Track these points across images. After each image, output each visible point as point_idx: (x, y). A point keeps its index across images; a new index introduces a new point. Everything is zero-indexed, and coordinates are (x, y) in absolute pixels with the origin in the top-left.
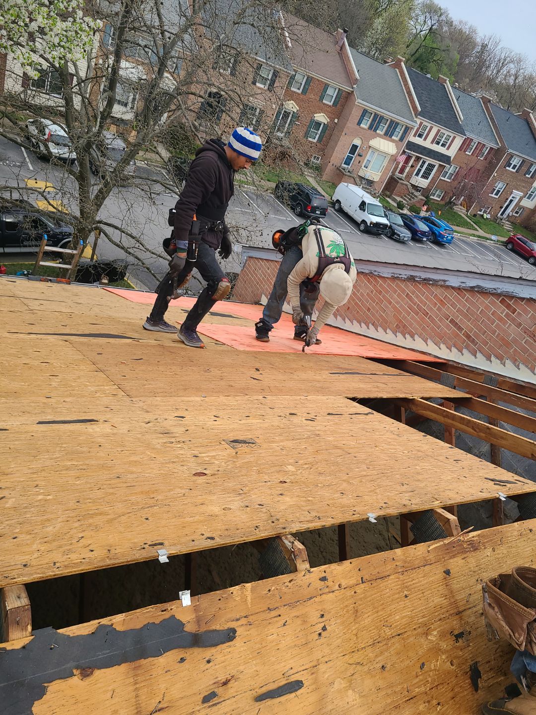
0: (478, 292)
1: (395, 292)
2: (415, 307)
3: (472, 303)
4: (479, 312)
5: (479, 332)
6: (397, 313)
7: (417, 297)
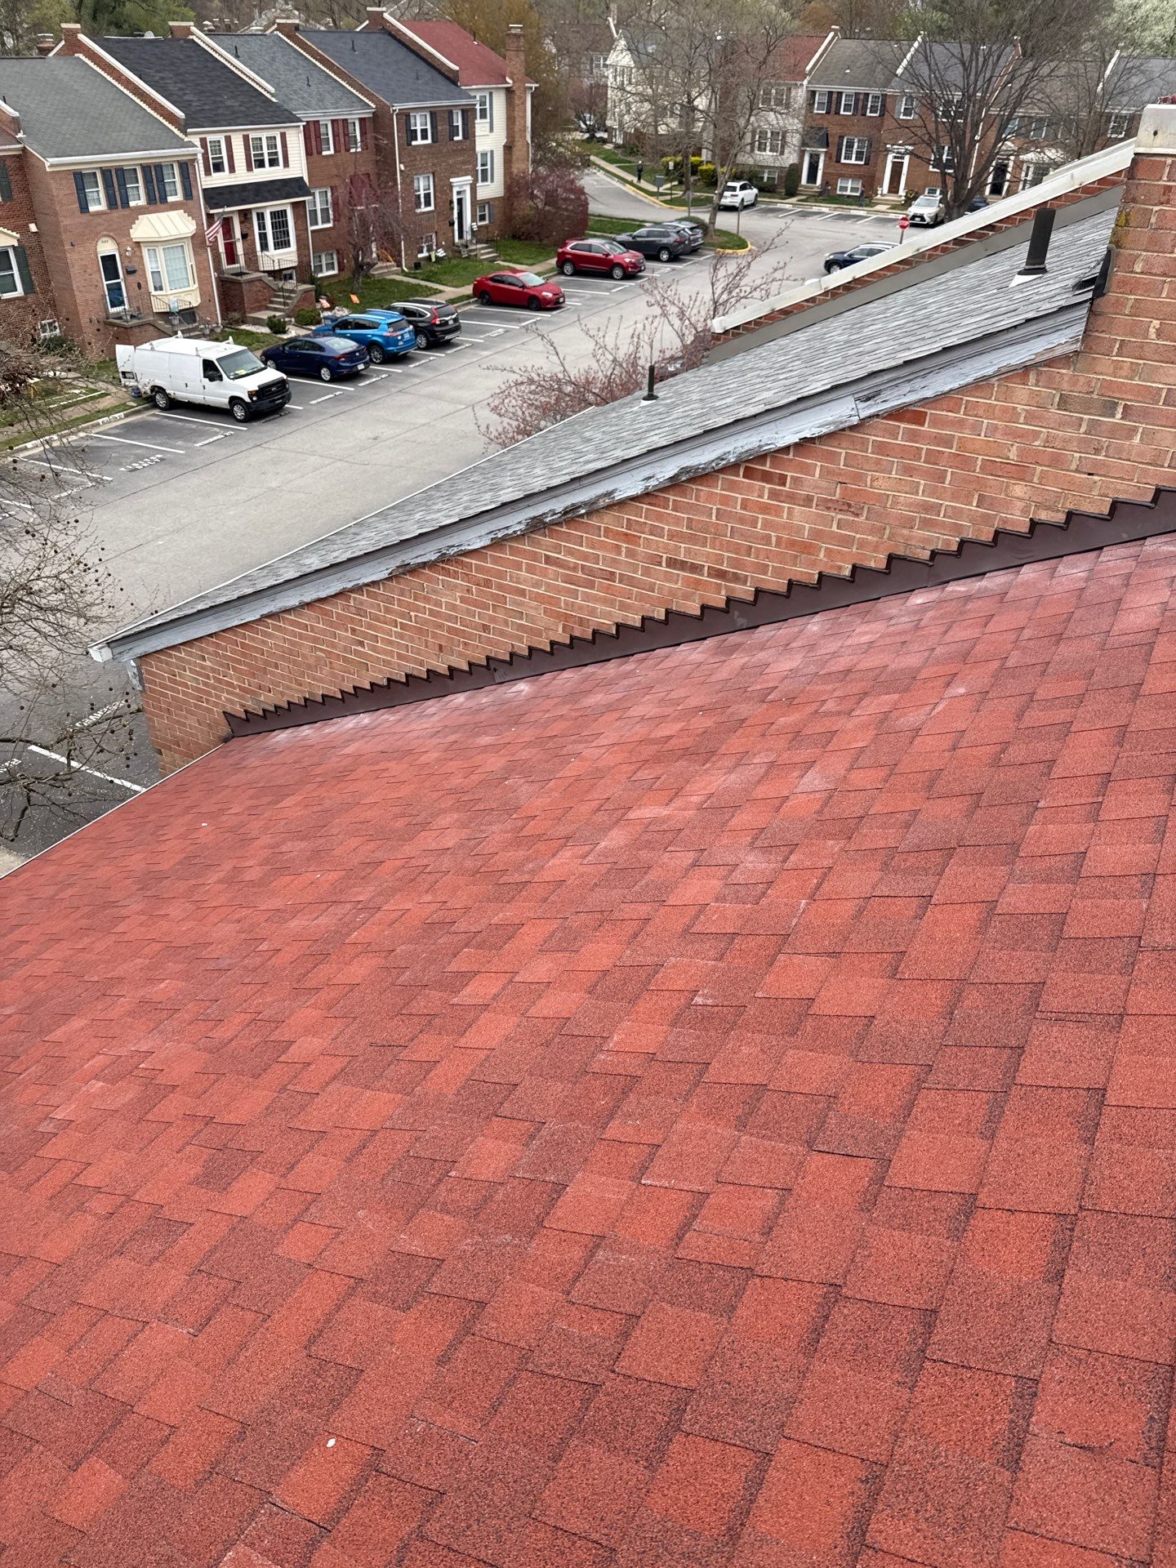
0: (689, 481)
1: (518, 566)
2: (580, 574)
3: (689, 508)
4: (714, 518)
5: (737, 553)
6: (550, 604)
7: (570, 552)
